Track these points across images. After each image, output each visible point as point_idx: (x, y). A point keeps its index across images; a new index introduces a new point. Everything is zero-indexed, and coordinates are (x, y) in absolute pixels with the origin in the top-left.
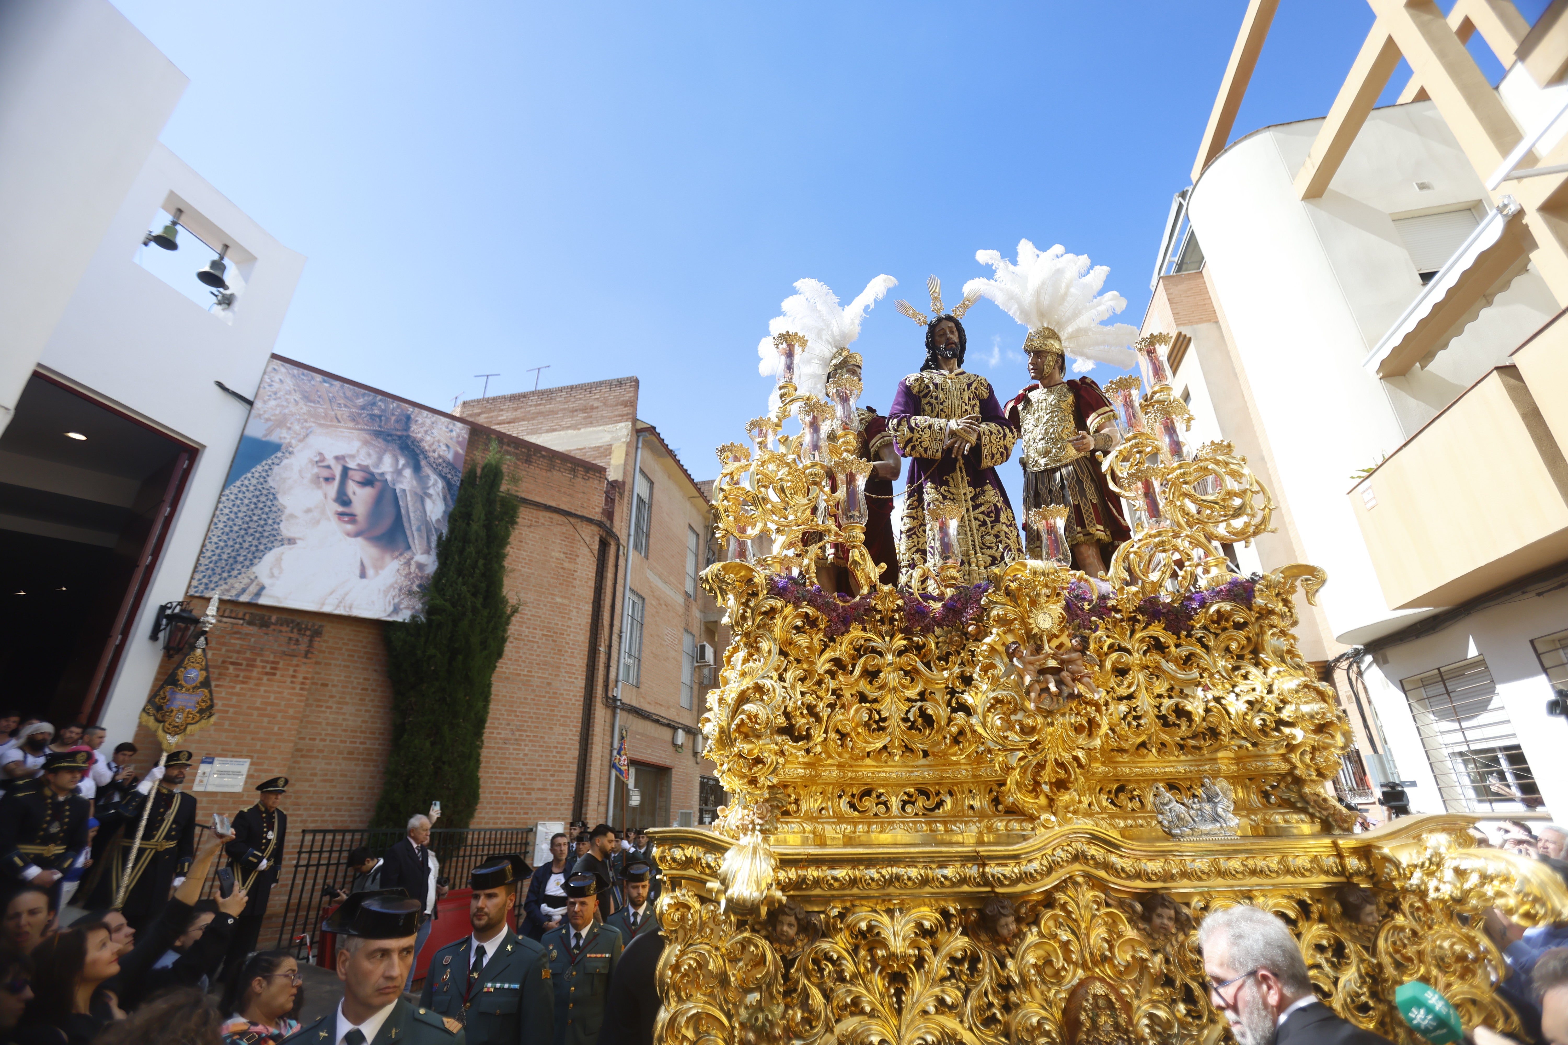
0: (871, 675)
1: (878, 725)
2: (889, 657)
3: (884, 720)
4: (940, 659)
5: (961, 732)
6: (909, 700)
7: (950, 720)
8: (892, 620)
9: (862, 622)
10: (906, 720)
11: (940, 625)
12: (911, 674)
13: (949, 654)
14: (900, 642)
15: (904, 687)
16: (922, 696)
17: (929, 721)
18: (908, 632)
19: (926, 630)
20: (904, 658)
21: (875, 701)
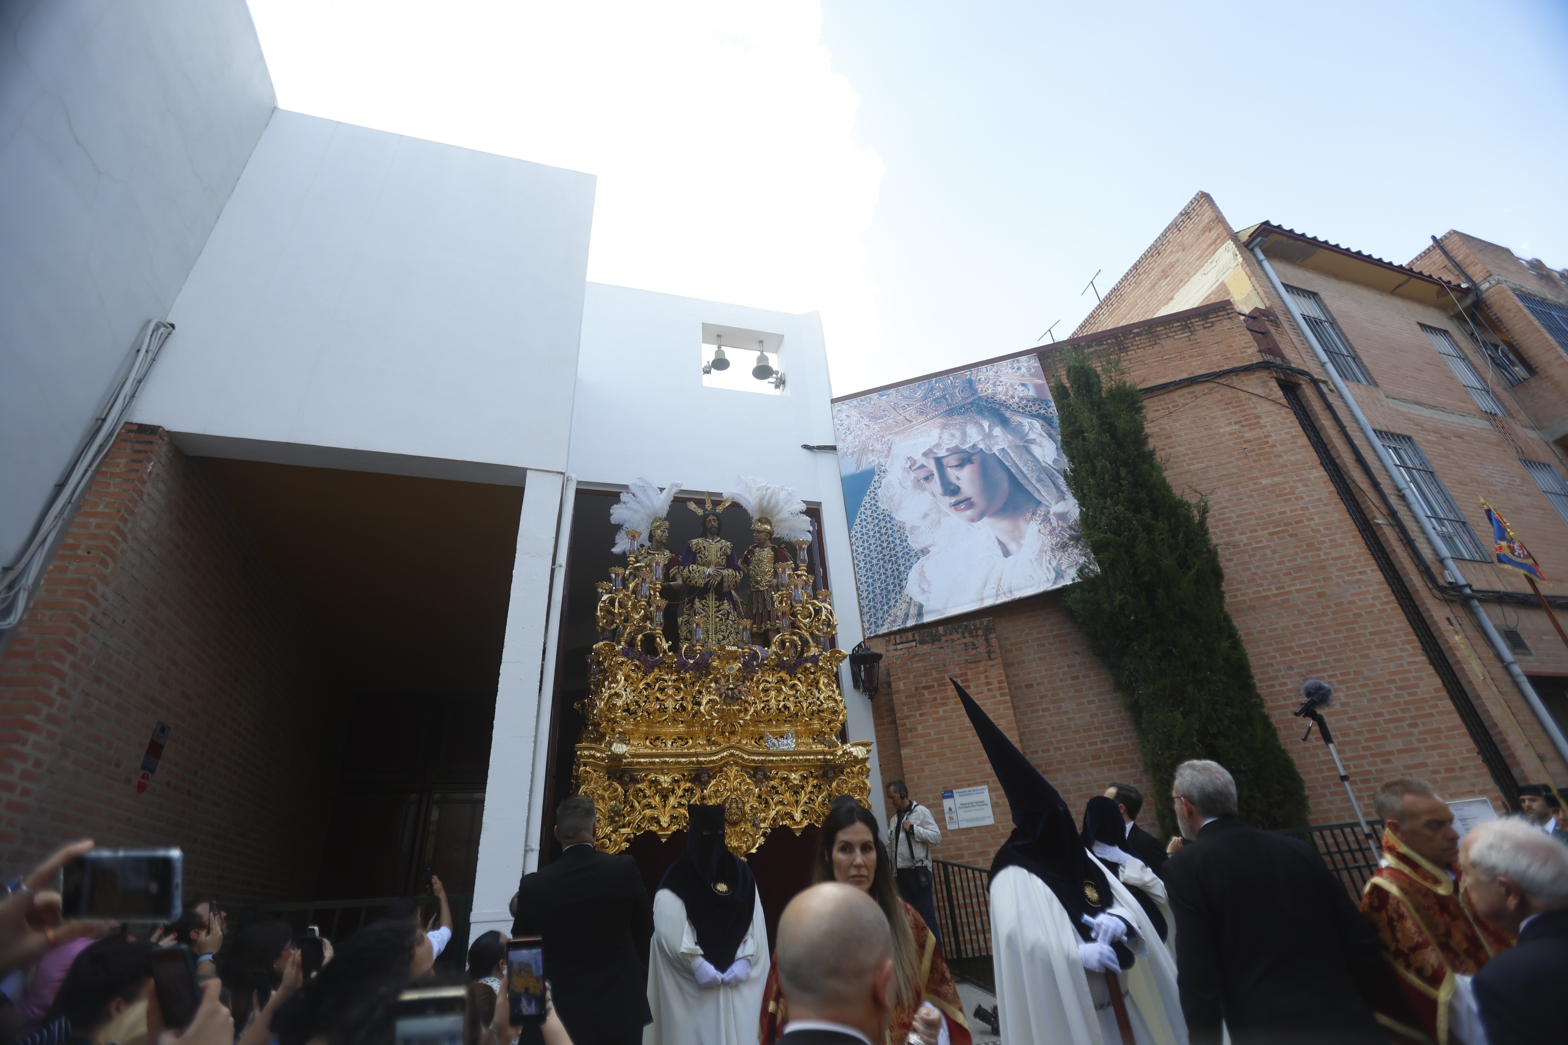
0: (662, 690)
1: (663, 710)
2: (670, 684)
3: (666, 708)
4: (690, 684)
5: (696, 713)
6: (677, 700)
7: (692, 709)
8: (672, 667)
9: (659, 667)
10: (675, 708)
11: (691, 670)
12: (678, 689)
13: (694, 682)
14: (674, 677)
15: (676, 695)
16: (682, 699)
17: (684, 708)
18: (678, 672)
19: (686, 672)
20: (676, 684)
21: (663, 700)
